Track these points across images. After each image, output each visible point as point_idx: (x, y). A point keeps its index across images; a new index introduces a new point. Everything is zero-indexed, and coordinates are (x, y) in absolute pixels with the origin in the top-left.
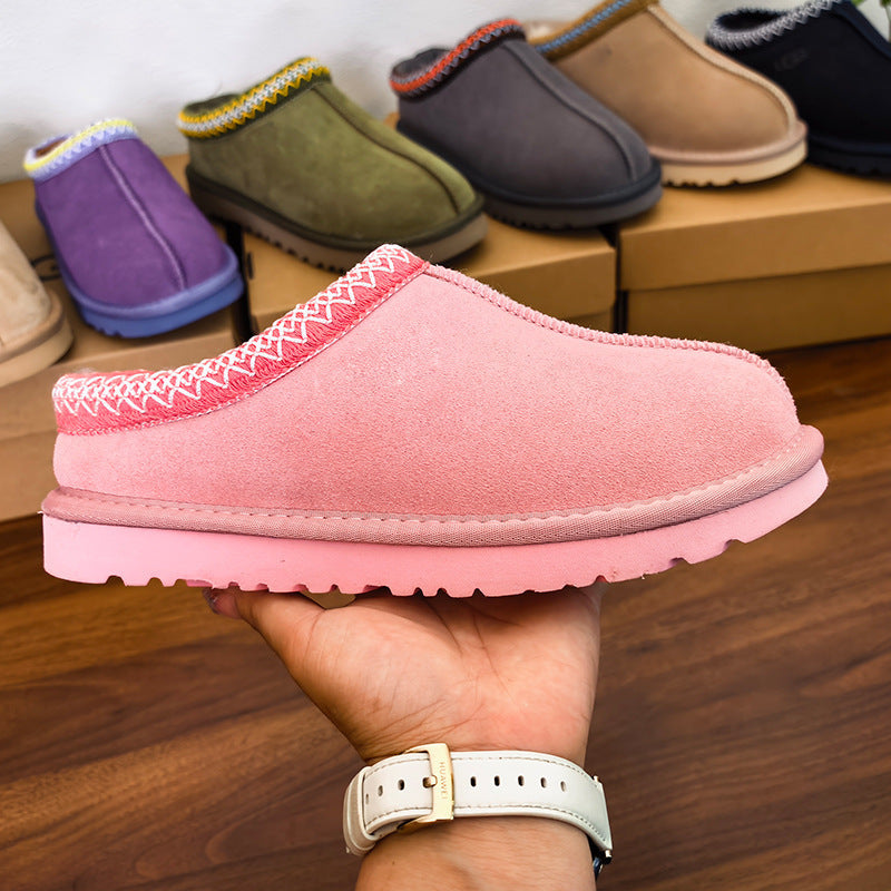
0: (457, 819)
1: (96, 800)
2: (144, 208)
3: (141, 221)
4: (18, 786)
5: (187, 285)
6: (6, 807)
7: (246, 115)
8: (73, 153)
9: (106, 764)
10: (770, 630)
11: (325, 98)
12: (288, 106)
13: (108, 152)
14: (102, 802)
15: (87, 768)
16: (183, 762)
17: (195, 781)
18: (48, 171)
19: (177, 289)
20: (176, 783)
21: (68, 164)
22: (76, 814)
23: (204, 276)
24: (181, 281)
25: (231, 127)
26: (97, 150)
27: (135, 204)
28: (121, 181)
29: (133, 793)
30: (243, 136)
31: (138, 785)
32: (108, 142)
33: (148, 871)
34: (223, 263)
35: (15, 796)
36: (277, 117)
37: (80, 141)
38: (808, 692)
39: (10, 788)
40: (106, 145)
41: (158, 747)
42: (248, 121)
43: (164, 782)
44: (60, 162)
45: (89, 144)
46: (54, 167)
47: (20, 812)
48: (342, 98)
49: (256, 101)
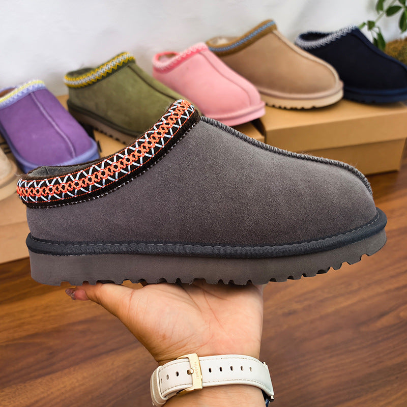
0: (204, 388)
1: (45, 395)
2: (54, 121)
3: (53, 126)
4: (7, 390)
5: (77, 155)
6: (2, 400)
7: (97, 78)
8: (18, 96)
9: (48, 378)
10: (344, 303)
11: (134, 71)
12: (117, 74)
13: (35, 95)
14: (48, 395)
15: (40, 380)
16: (85, 375)
17: (92, 383)
18: (5, 104)
19: (72, 157)
20: (83, 385)
21: (15, 101)
22: (37, 402)
23: (84, 151)
24: (74, 154)
25: (90, 83)
26: (30, 94)
27: (49, 119)
28: (42, 109)
29: (63, 390)
30: (95, 87)
31: (65, 387)
32: (35, 90)
34: (91, 146)
35: (6, 395)
36: (112, 79)
37: (21, 91)
39: (2, 392)
40: (33, 92)
41: (72, 369)
42: (98, 80)
43: (77, 384)
44: (11, 100)
45: (25, 92)
46: (8, 102)
47: (9, 402)
48: (141, 71)
49: (102, 71)
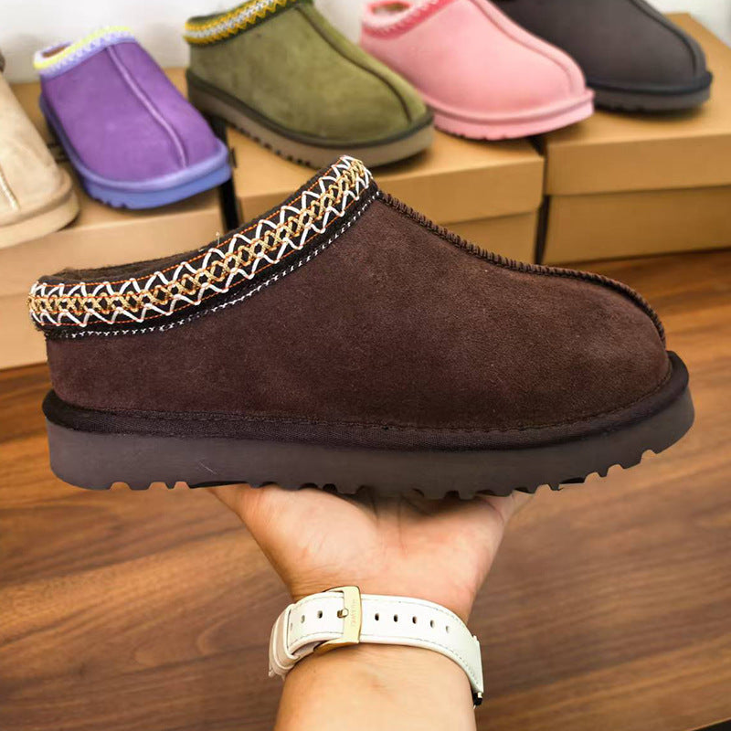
0: (361, 644)
1: (98, 600)
2: (148, 98)
3: (146, 110)
4: (29, 588)
5: (188, 164)
6: (19, 605)
7: (238, 26)
8: (84, 51)
9: (107, 571)
11: (307, 17)
12: (275, 20)
13: (115, 52)
14: (104, 602)
15: (90, 574)
16: (175, 570)
17: (185, 586)
18: (59, 67)
19: (180, 166)
20: (169, 587)
21: (78, 61)
22: (82, 612)
23: (202, 157)
24: (183, 160)
26: (105, 50)
27: (140, 96)
28: (127, 76)
29: (132, 595)
30: (236, 44)
31: (136, 589)
32: (116, 43)
33: (146, 659)
34: (216, 150)
35: (28, 596)
36: (264, 30)
37: (90, 42)
38: (703, 523)
39: (20, 590)
40: (113, 46)
41: (153, 557)
42: (240, 32)
43: (158, 586)
44: (71, 59)
45: (98, 44)
46: (64, 63)
47: (30, 609)
48: (321, 18)
49: (248, 14)
